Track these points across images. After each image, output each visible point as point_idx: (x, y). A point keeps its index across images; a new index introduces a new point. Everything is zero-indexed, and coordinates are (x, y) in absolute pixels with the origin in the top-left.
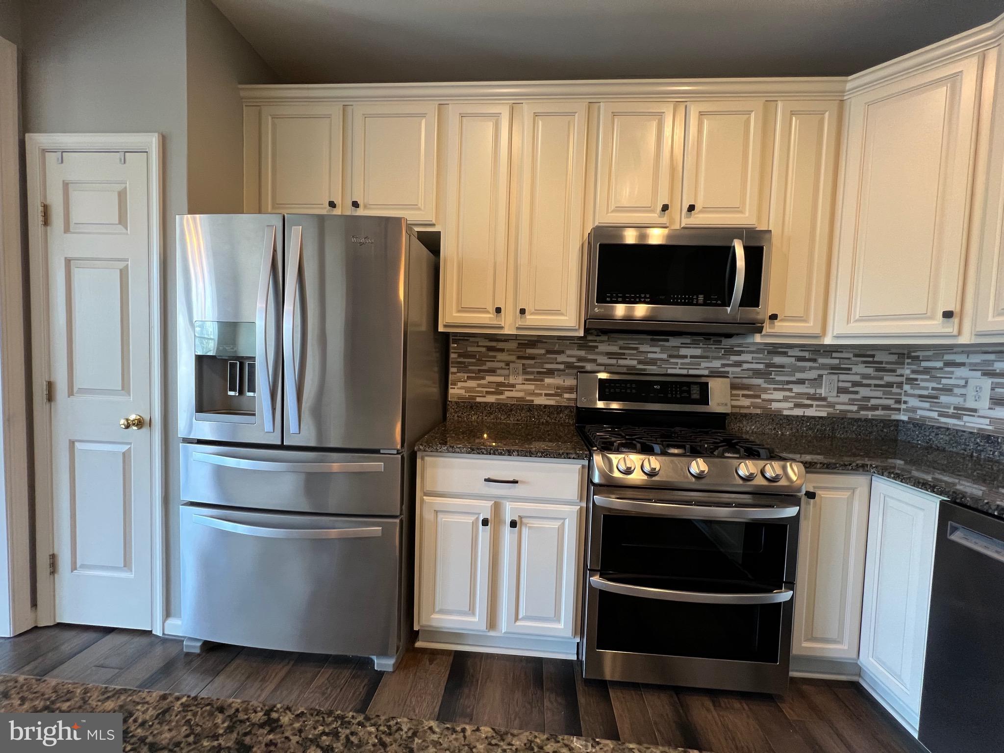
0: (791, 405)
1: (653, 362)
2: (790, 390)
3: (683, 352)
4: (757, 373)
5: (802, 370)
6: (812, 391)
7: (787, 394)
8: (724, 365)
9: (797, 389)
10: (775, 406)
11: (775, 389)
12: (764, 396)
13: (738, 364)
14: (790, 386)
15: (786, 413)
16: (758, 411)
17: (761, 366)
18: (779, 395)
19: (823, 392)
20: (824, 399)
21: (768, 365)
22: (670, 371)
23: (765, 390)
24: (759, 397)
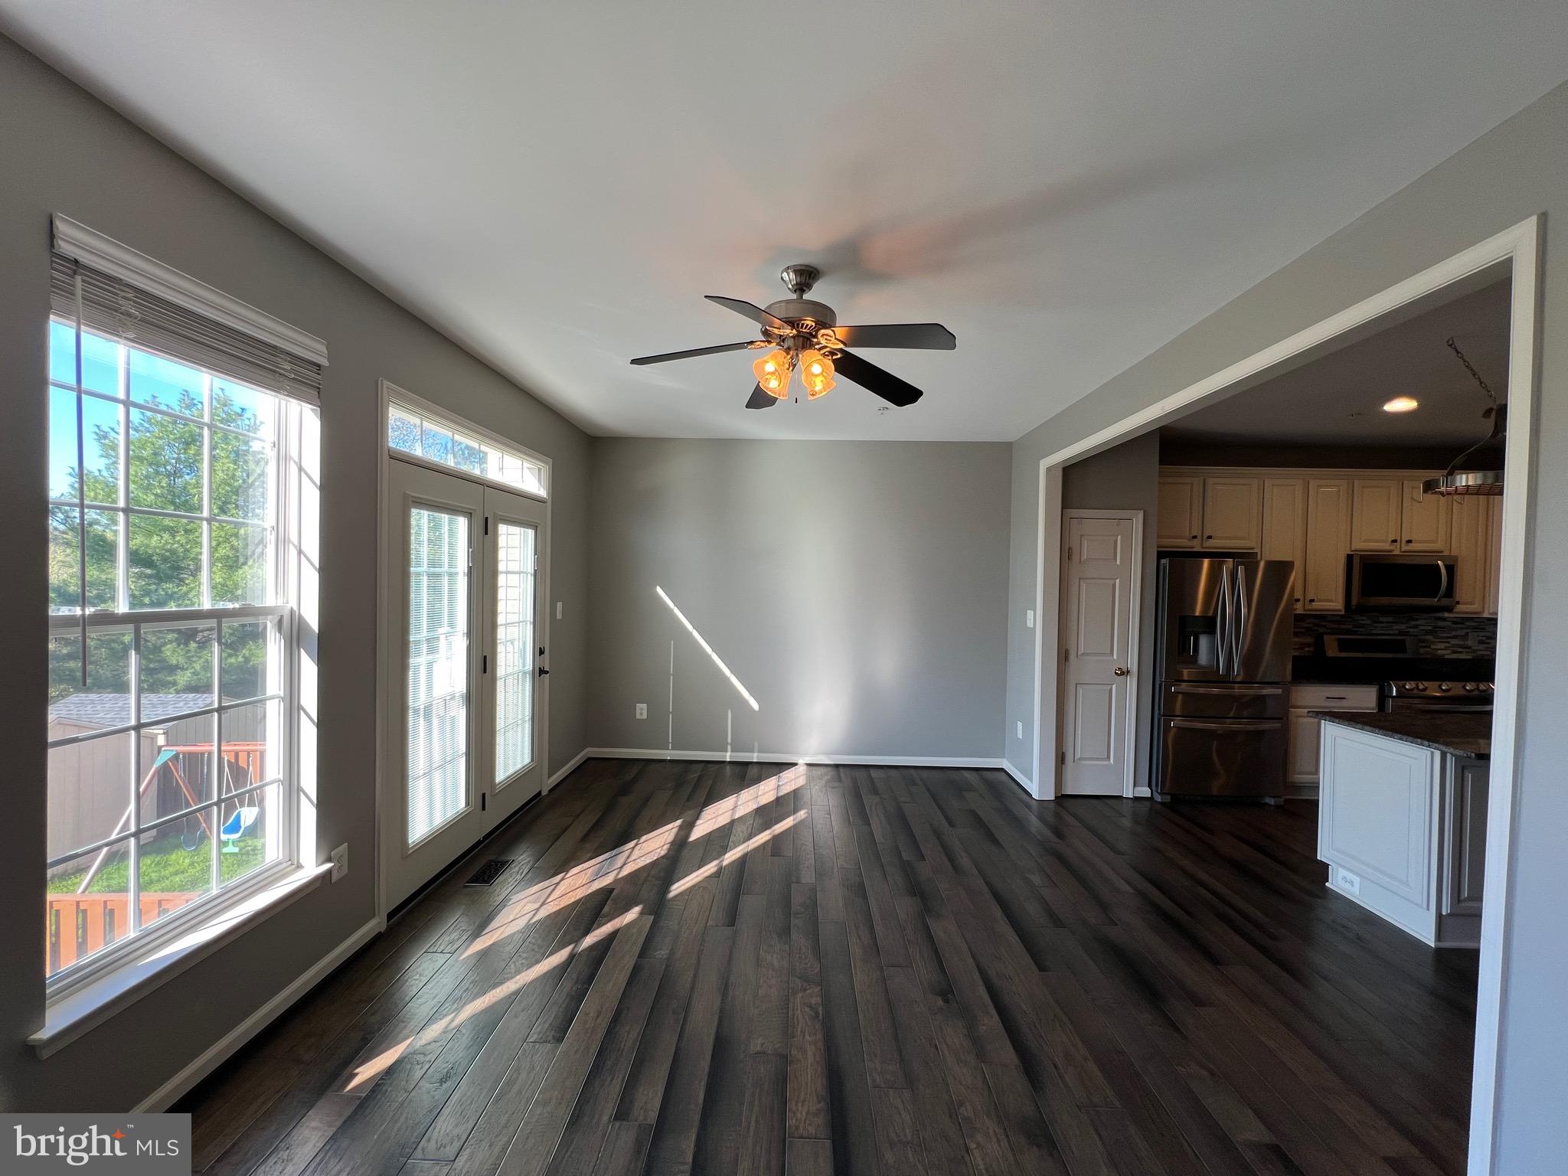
0: (1449, 652)
1: (1363, 626)
2: (1449, 642)
3: (1381, 619)
4: (1427, 632)
5: (1456, 630)
6: (1462, 643)
7: (1447, 645)
8: (1407, 628)
9: (1453, 642)
10: (1439, 652)
11: (1440, 642)
12: (1432, 647)
13: (1416, 627)
14: (1449, 640)
15: (1446, 657)
16: (1429, 656)
17: (1430, 628)
18: (1442, 646)
19: (1469, 643)
20: (1470, 648)
21: (1435, 627)
22: (1373, 632)
23: (1434, 643)
24: (1429, 647)
